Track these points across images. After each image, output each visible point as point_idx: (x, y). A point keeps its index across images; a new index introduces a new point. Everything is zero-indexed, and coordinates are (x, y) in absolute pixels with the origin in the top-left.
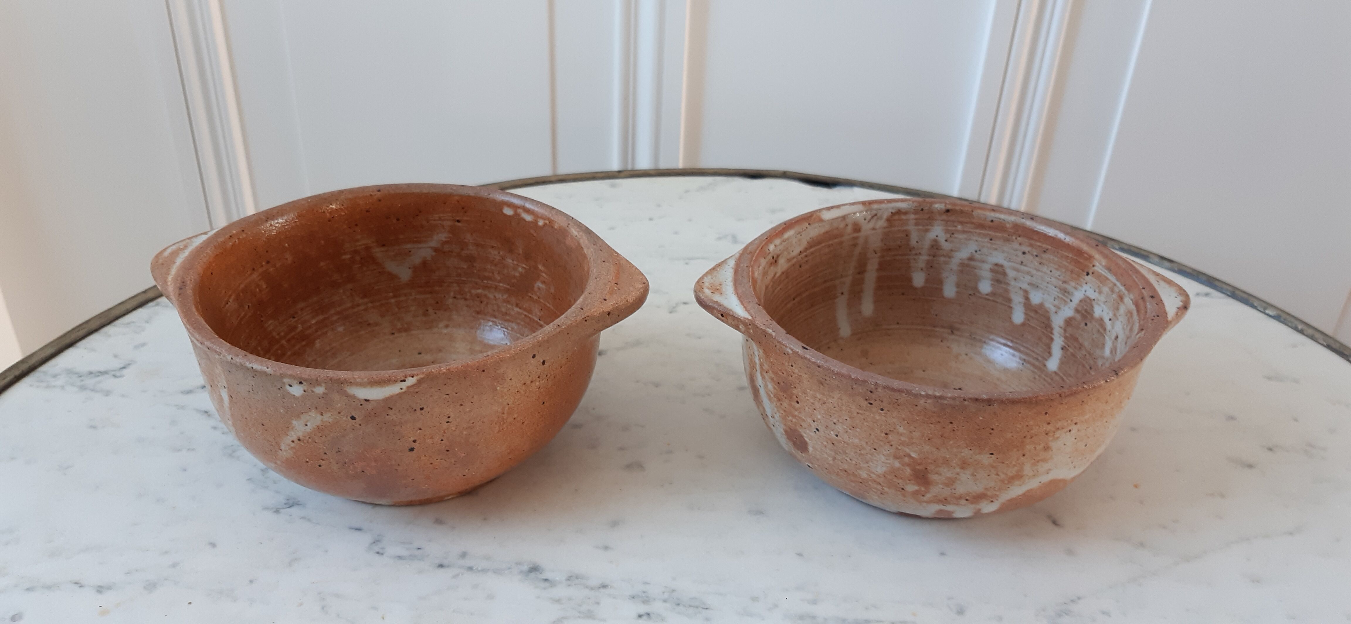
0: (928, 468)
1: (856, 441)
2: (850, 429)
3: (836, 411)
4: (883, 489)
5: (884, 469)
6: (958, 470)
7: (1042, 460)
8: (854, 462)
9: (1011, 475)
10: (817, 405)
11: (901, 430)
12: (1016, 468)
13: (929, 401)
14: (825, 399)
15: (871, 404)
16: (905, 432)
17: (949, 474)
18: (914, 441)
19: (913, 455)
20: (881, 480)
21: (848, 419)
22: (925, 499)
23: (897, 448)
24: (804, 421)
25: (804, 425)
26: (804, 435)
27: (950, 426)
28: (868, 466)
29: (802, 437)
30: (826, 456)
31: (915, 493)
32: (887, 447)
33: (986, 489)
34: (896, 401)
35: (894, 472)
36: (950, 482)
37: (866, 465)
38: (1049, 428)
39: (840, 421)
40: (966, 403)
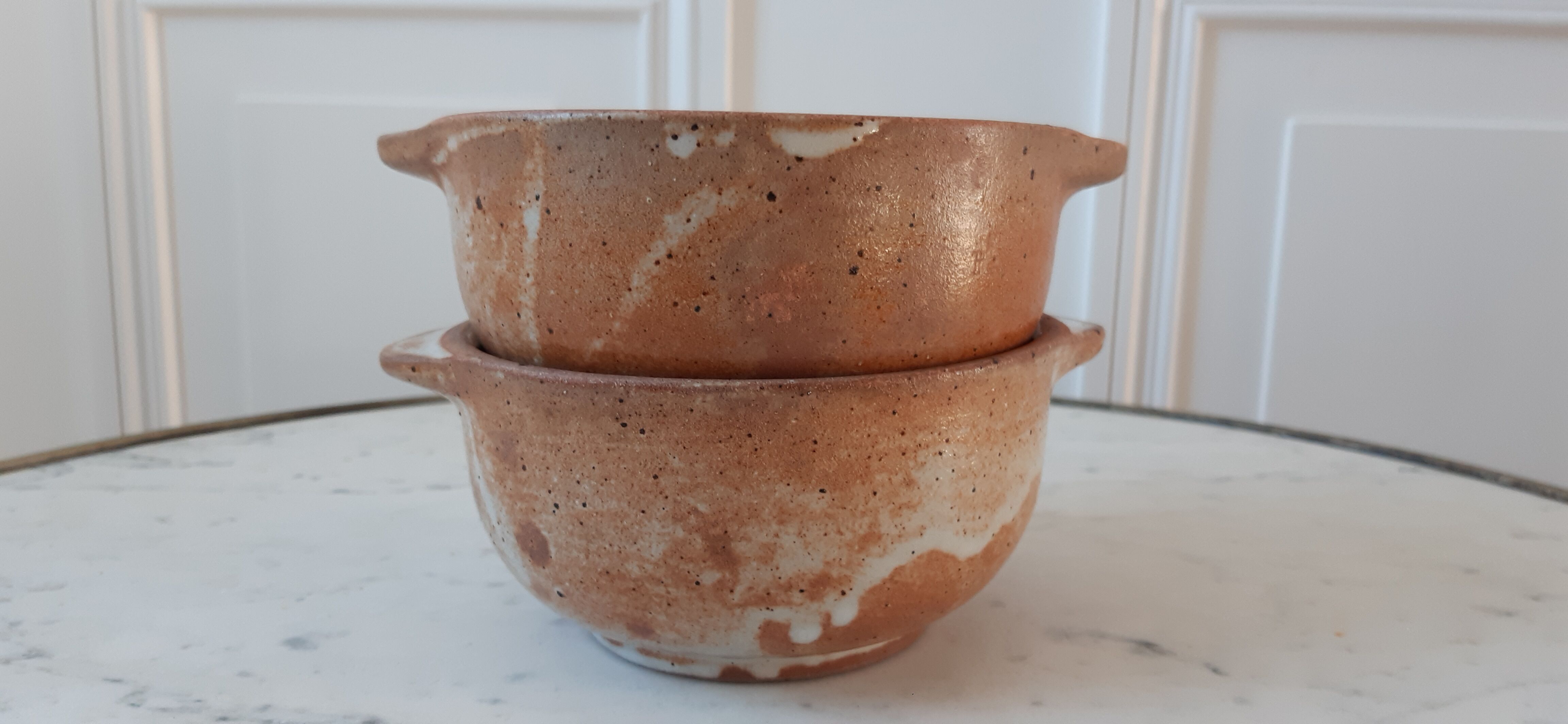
0: (729, 529)
1: (613, 504)
2: (602, 485)
3: (577, 457)
4: (668, 592)
5: (663, 547)
6: (775, 527)
7: (910, 506)
8: (616, 548)
9: (862, 532)
10: (550, 457)
11: (676, 463)
12: (867, 520)
13: (710, 398)
14: (559, 441)
15: (624, 425)
16: (682, 465)
17: (763, 538)
18: (699, 480)
19: (702, 508)
20: (660, 573)
21: (596, 466)
22: (736, 597)
23: (675, 501)
24: (536, 498)
25: (538, 506)
26: (541, 526)
27: (749, 441)
28: (638, 550)
29: (538, 531)
30: (575, 553)
31: (719, 586)
32: (660, 502)
33: (827, 563)
34: (660, 408)
35: (677, 551)
36: (768, 554)
37: (634, 549)
38: (905, 442)
39: (586, 474)
40: (765, 393)
